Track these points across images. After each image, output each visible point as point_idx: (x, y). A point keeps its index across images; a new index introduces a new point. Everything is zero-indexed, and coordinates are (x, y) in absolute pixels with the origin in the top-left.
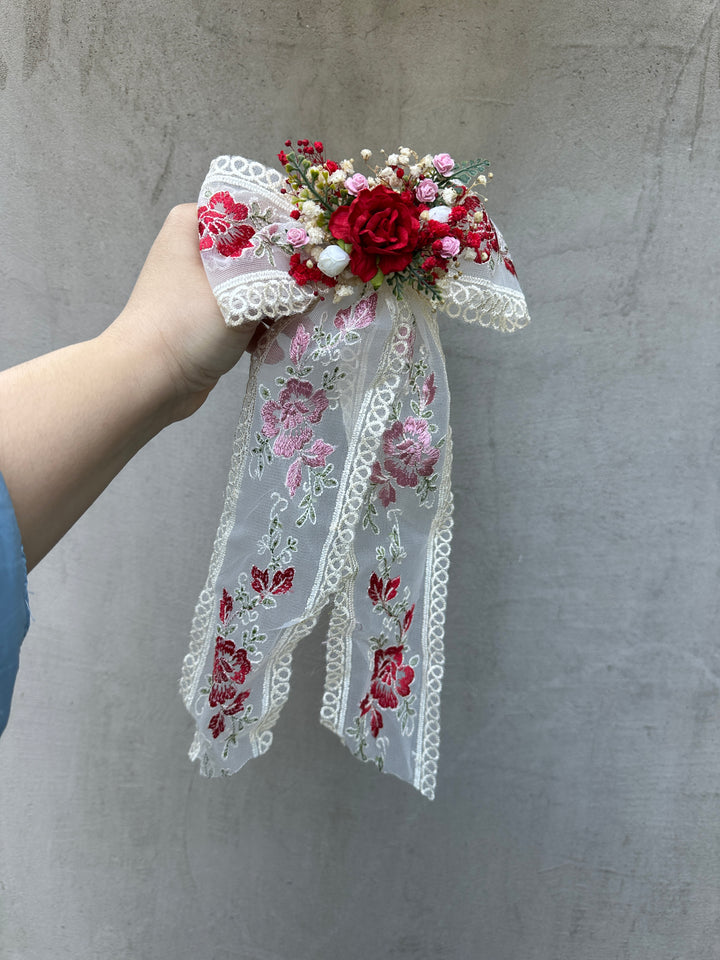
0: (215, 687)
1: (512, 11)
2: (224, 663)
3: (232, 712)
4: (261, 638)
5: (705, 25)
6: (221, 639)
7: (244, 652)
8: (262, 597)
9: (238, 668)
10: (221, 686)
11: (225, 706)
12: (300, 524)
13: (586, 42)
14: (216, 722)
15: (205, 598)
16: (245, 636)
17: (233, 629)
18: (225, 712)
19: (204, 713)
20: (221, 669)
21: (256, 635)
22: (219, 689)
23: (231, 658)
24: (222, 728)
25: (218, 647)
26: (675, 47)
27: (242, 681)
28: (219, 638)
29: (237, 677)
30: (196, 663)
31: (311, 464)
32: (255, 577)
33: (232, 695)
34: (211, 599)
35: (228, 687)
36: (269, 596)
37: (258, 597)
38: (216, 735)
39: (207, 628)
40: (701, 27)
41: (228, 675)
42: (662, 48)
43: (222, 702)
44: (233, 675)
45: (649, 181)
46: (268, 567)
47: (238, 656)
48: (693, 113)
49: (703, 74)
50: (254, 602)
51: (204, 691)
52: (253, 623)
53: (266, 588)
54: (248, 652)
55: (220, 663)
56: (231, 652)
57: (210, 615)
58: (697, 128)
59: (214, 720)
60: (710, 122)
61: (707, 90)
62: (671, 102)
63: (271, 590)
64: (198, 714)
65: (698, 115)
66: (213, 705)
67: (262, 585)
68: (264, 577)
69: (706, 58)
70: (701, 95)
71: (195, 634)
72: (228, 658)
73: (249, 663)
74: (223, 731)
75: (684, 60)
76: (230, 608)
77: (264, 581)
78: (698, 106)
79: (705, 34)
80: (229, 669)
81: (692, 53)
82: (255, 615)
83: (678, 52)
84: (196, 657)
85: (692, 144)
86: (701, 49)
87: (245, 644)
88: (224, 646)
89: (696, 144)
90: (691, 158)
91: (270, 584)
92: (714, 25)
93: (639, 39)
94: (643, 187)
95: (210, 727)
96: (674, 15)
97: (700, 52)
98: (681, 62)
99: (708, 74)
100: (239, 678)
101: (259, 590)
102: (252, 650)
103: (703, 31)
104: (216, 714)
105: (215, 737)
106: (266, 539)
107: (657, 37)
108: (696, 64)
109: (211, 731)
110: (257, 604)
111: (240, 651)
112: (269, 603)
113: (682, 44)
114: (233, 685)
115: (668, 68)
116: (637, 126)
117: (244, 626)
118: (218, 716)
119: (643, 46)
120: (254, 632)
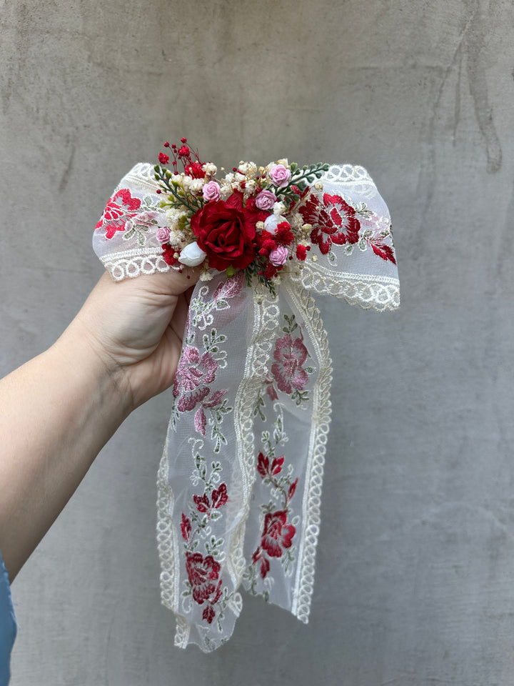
0: (197, 589)
1: (318, 45)
2: (198, 570)
3: (216, 601)
4: (220, 543)
5: (457, 51)
6: (190, 553)
7: (211, 558)
8: (209, 515)
9: (210, 570)
10: (202, 587)
11: (210, 600)
12: (217, 450)
13: (373, 65)
14: (207, 612)
15: (162, 527)
16: (207, 546)
17: (196, 543)
18: (212, 603)
19: (193, 609)
20: (197, 575)
21: (215, 543)
22: (202, 589)
23: (202, 565)
24: (213, 614)
25: (189, 559)
26: (437, 67)
27: (217, 577)
28: (187, 554)
29: (212, 577)
30: (172, 577)
31: (210, 406)
32: (198, 503)
33: (213, 590)
34: (169, 526)
35: (207, 585)
36: (214, 511)
37: (206, 516)
38: (210, 621)
39: (172, 548)
40: (454, 52)
41: (205, 578)
42: (428, 67)
43: (207, 598)
44: (208, 575)
45: (425, 162)
46: (205, 492)
47: (207, 562)
48: (453, 113)
49: (458, 85)
50: (205, 521)
51: (186, 594)
52: (210, 536)
53: (209, 506)
54: (214, 556)
55: (195, 571)
56: (201, 561)
57: (172, 538)
58: (457, 122)
59: (205, 612)
60: (465, 119)
61: (462, 96)
62: (437, 105)
63: (213, 506)
64: (187, 612)
65: (457, 114)
66: (201, 602)
67: (206, 506)
68: (205, 499)
69: (459, 74)
70: (458, 100)
71: (163, 557)
72: (200, 566)
73: (217, 563)
74: (214, 615)
75: (444, 75)
76: (189, 528)
77: (205, 503)
78: (456, 107)
79: (458, 57)
80: (204, 573)
81: (449, 70)
82: (209, 530)
83: (439, 70)
84: (170, 573)
85: (454, 134)
86: (455, 68)
87: (209, 552)
88: (193, 558)
89: (457, 135)
90: (454, 144)
91: (211, 502)
92: (463, 51)
93: (411, 62)
94: (422, 166)
95: (204, 618)
96: (434, 45)
97: (454, 70)
98: (441, 77)
99: (462, 85)
100: (214, 576)
101: (204, 510)
102: (216, 553)
103: (455, 55)
104: (205, 608)
105: (210, 623)
106: (195, 473)
107: (423, 60)
108: (452, 78)
109: (206, 620)
110: (207, 521)
111: (207, 558)
112: (216, 516)
113: (441, 64)
114: (211, 583)
115: (433, 82)
116: (414, 123)
117: (203, 539)
118: (208, 608)
119: (414, 66)
120: (213, 541)
